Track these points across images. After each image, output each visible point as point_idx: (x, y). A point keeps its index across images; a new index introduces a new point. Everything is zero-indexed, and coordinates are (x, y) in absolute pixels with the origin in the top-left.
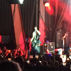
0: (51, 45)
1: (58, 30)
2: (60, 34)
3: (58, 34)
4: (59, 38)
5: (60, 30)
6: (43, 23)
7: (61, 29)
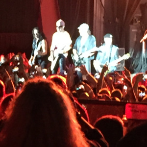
1: (132, 23)
2: (136, 30)
4: (135, 39)
5: (136, 22)
6: (101, 7)
7: (139, 20)
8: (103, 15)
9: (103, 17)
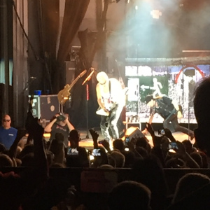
0: (49, 102)
2: (74, 69)
3: (70, 69)
6: (23, 37)
7: (78, 54)
8: (26, 49)
9: (27, 51)
